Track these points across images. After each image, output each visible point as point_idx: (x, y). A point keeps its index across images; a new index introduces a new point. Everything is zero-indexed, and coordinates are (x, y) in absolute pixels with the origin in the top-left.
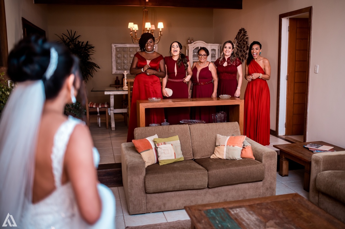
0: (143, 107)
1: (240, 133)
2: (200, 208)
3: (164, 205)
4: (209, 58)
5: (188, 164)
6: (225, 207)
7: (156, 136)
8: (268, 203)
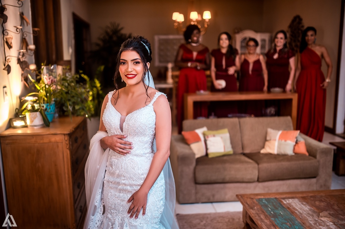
0: (191, 99)
1: (292, 128)
2: (252, 197)
3: (213, 196)
4: (258, 50)
5: (238, 157)
6: (277, 197)
7: (205, 129)
8: (321, 196)
